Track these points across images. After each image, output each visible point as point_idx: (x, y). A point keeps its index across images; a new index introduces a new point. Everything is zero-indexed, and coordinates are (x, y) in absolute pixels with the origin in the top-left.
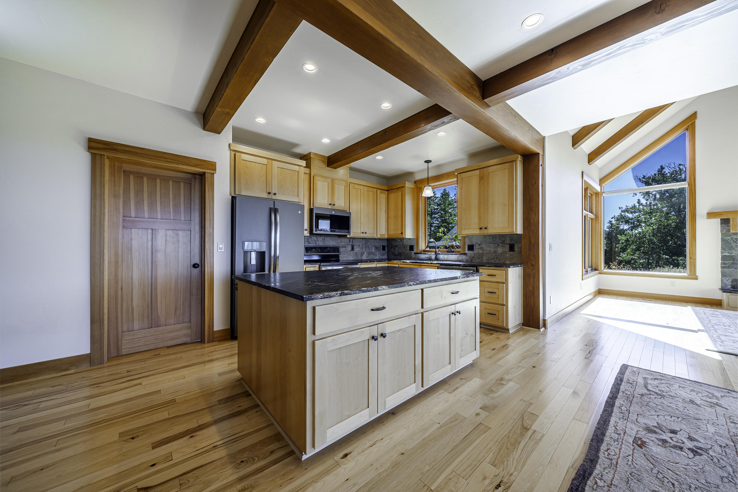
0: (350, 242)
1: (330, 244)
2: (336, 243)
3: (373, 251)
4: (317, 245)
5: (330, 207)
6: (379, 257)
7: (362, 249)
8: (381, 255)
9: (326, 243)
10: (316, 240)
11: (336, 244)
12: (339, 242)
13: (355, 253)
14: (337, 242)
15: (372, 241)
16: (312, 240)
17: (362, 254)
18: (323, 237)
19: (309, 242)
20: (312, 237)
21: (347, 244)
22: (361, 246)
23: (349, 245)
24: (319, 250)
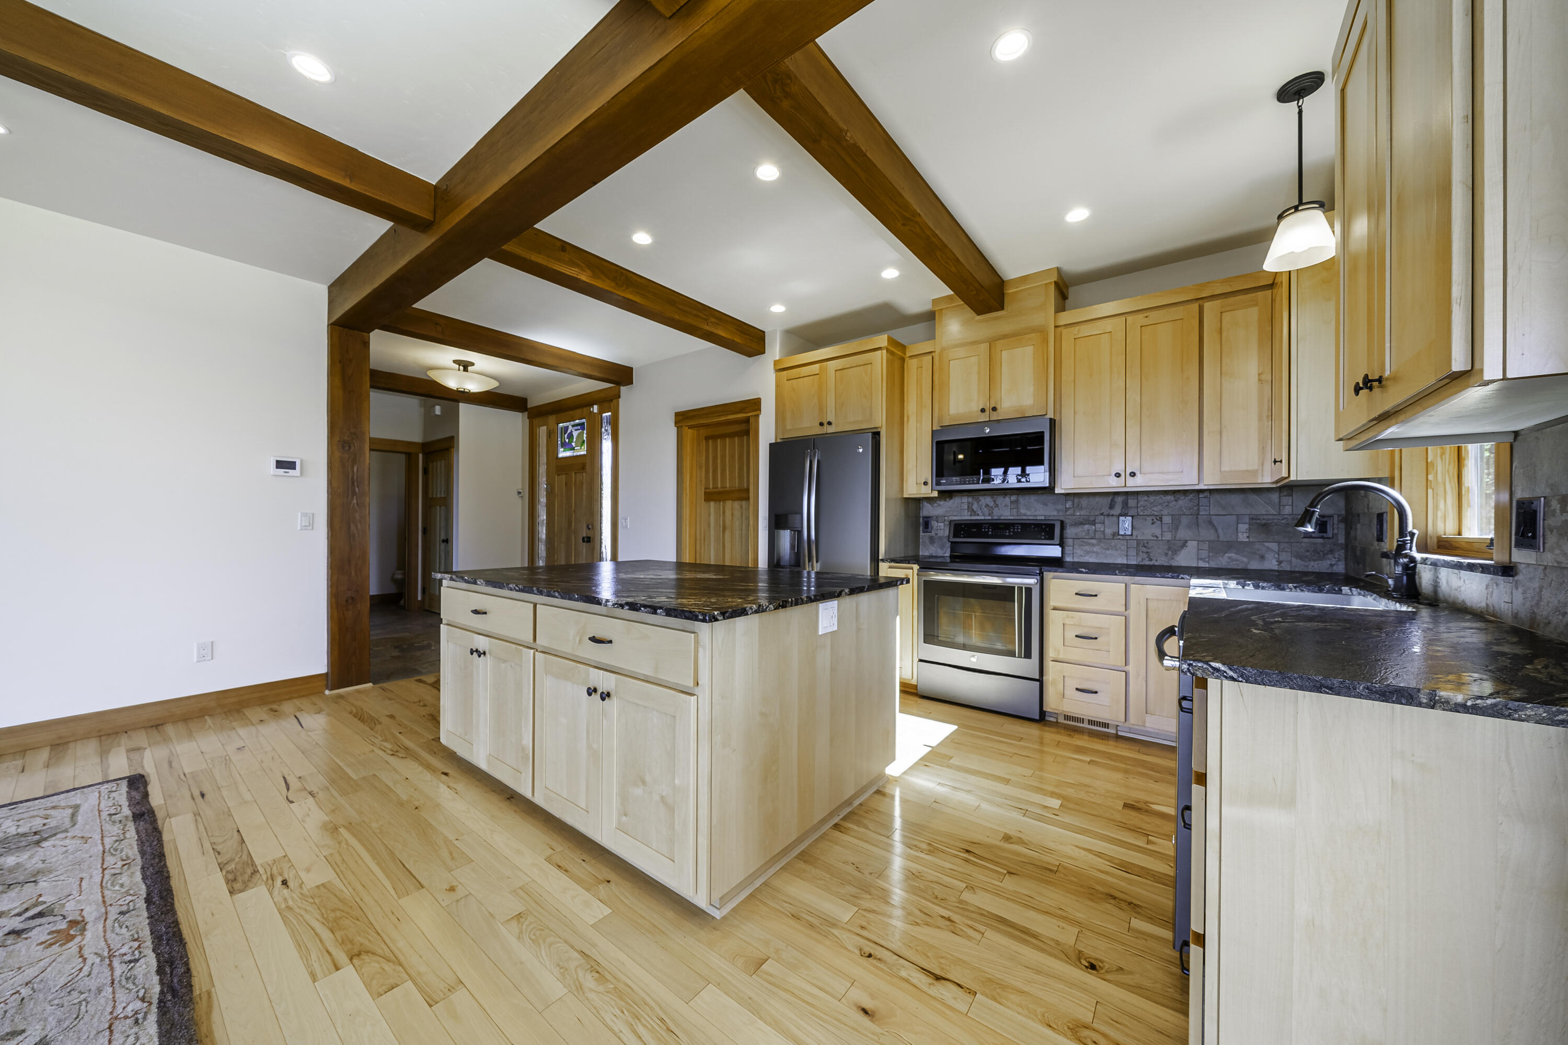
0: (1111, 507)
1: (1038, 513)
2: (1058, 511)
3: (1243, 537)
4: (995, 518)
5: (984, 418)
6: (1280, 562)
7: (1177, 528)
8: (1302, 558)
9: (1023, 511)
10: (991, 504)
11: (1055, 513)
12: (1067, 509)
13: (1138, 544)
14: (1060, 507)
15: (1235, 499)
16: (982, 505)
17: (1176, 547)
18: (1014, 498)
19: (973, 510)
20: (981, 498)
21: (1102, 514)
22: (1167, 520)
23: (1108, 515)
24: (989, 531)
